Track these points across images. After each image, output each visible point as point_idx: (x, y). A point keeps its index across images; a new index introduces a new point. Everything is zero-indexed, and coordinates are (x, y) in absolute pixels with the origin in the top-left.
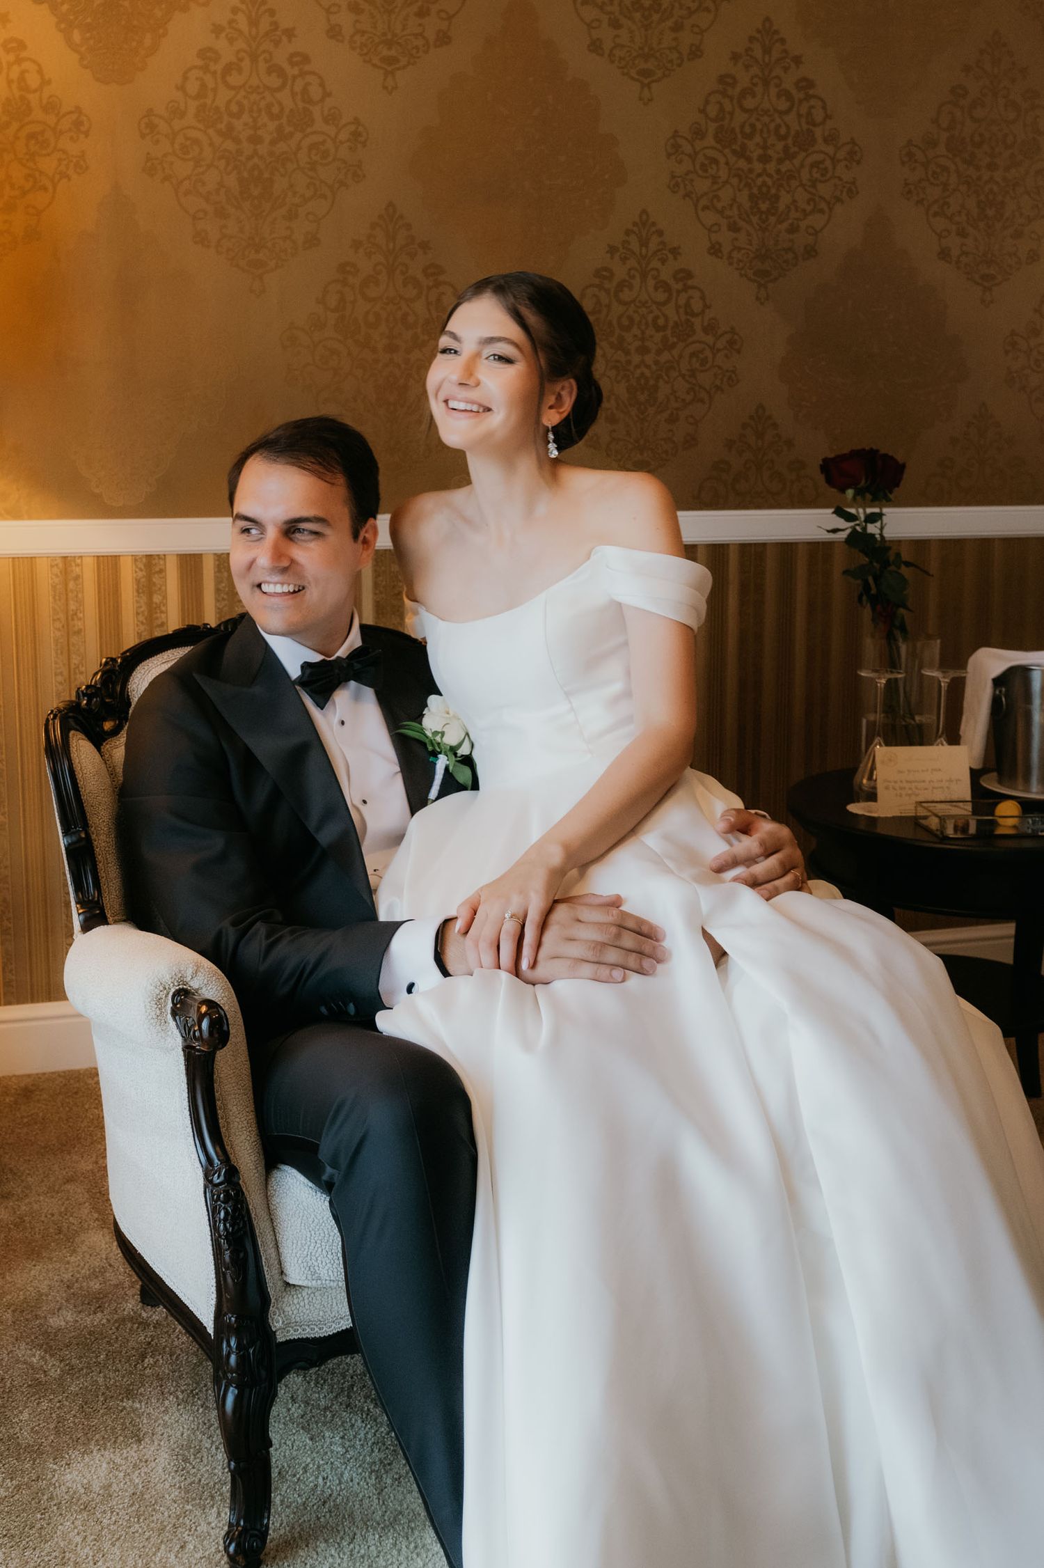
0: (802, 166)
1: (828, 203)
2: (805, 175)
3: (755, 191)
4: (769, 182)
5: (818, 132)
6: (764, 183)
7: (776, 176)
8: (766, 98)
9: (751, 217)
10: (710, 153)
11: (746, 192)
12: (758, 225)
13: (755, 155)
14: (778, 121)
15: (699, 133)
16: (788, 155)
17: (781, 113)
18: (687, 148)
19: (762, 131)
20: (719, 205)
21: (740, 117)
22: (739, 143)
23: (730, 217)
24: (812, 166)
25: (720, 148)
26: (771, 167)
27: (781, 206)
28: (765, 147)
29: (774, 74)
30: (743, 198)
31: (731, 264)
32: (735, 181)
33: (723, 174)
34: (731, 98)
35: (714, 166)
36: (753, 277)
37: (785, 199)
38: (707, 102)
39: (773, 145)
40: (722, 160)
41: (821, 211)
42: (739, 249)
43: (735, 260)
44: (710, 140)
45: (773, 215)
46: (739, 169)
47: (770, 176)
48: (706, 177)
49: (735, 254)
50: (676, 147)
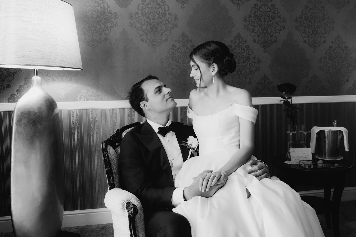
0: (273, 23)
1: (279, 31)
2: (274, 25)
3: (263, 28)
4: (266, 26)
5: (276, 16)
6: (265, 27)
7: (267, 25)
8: (265, 8)
9: (262, 34)
10: (253, 20)
11: (261, 29)
12: (264, 35)
13: (262, 21)
14: (267, 13)
15: (250, 16)
16: (270, 21)
17: (268, 12)
18: (248, 19)
19: (264, 16)
20: (255, 32)
21: (259, 13)
22: (259, 18)
23: (257, 34)
24: (275, 23)
25: (255, 19)
26: (266, 23)
27: (269, 32)
28: (265, 19)
29: (266, 3)
30: (260, 30)
31: (258, 44)
32: (258, 26)
33: (256, 25)
34: (257, 9)
35: (254, 23)
36: (263, 47)
37: (269, 30)
38: (252, 10)
39: (267, 18)
40: (255, 22)
41: (278, 32)
42: (260, 41)
43: (259, 43)
44: (253, 18)
45: (267, 33)
46: (259, 24)
47: (266, 25)
48: (252, 26)
49: (259, 42)
50: (245, 19)
